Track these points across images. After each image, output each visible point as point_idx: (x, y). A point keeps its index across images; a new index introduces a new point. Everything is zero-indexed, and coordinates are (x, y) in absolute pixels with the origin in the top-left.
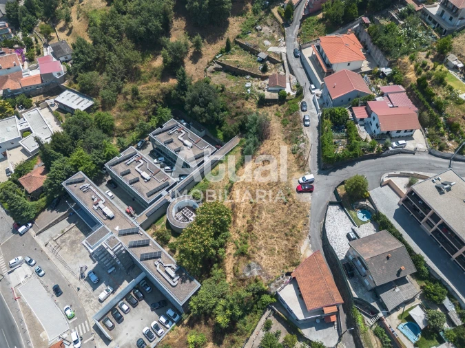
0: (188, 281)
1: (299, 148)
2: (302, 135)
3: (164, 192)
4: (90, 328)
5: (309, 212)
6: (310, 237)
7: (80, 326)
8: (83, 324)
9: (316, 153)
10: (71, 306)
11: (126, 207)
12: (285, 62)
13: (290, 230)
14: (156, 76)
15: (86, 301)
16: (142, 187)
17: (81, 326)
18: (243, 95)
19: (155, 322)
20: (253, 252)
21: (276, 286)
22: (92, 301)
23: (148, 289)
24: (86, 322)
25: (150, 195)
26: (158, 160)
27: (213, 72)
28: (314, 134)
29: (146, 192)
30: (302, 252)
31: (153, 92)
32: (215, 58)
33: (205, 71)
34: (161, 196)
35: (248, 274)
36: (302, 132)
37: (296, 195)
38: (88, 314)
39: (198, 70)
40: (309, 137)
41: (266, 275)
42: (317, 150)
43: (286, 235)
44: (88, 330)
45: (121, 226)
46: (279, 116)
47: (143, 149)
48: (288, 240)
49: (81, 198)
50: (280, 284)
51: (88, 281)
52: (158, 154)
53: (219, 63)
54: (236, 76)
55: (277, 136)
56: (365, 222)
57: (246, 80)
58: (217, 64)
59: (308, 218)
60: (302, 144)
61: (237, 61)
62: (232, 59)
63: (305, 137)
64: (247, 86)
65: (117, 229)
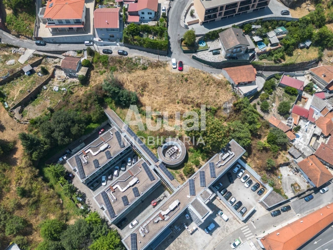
0: (230, 147)
1: (143, 64)
2: (134, 59)
3: (151, 168)
4: (246, 225)
5: (196, 69)
6: (211, 73)
7: (245, 234)
8: (243, 231)
9: (153, 54)
10: (230, 244)
11: (151, 206)
12: (46, 54)
13: (205, 82)
15: (227, 231)
16: (144, 185)
17: (244, 232)
18: (65, 95)
19: (242, 179)
20: (217, 105)
21: (241, 94)
22: (227, 227)
23: (221, 185)
24: (242, 229)
25: (152, 178)
26: (104, 182)
27: (22, 116)
28: (136, 52)
29: (149, 181)
30: (220, 78)
31: (26, 175)
32: (7, 109)
33: (19, 122)
34: (155, 170)
35: (228, 111)
36: (131, 59)
37: (184, 73)
38: (236, 228)
39: (15, 128)
40: (138, 55)
41: (231, 100)
42: (150, 54)
43: (208, 85)
44: (247, 226)
45: (187, 194)
46: (105, 72)
47: (85, 196)
48: (211, 85)
49: (155, 234)
50: (239, 92)
51: (212, 232)
52: (97, 182)
53: (14, 108)
54: (36, 98)
55: (125, 77)
56: (206, 45)
57: (48, 90)
58: (15, 110)
59: (200, 70)
60: (141, 61)
61: (21, 91)
62: (16, 96)
63: (137, 58)
64: (57, 89)
65: (189, 196)
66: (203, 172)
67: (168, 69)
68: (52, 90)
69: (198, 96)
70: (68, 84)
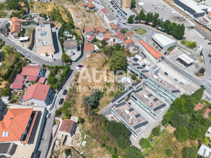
2: (71, 88)
12: (50, 151)
16: (146, 92)
20: (103, 59)
21: (99, 50)
25: (142, 89)
28: (65, 86)
41: (101, 54)
42: (68, 79)
43: (92, 60)
57: (84, 151)
59: (84, 61)
60: (73, 84)
63: (70, 86)
64: (85, 142)
66: (138, 68)
68: (85, 147)
69: (98, 64)
70: (82, 133)
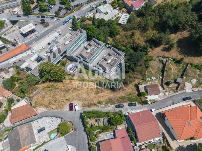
0: (38, 72)
1: (101, 104)
3: (82, 59)
5: (59, 110)
6: (47, 111)
14: (147, 38)
25: (80, 55)
27: (160, 60)
29: (81, 53)
30: (40, 108)
32: (168, 58)
33: (158, 57)
34: (80, 58)
36: (112, 105)
37: (68, 103)
39: (158, 54)
40: (107, 108)
41: (34, 96)
46: (128, 95)
49: (73, 34)
50: (27, 100)
56: (50, 137)
58: (165, 60)
59: (56, 110)
60: (103, 105)
61: (171, 69)
62: (172, 66)
63: (108, 106)
64: (152, 77)
65: (60, 47)
66: (54, 57)
67: (81, 103)
69: (57, 94)
